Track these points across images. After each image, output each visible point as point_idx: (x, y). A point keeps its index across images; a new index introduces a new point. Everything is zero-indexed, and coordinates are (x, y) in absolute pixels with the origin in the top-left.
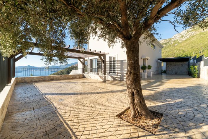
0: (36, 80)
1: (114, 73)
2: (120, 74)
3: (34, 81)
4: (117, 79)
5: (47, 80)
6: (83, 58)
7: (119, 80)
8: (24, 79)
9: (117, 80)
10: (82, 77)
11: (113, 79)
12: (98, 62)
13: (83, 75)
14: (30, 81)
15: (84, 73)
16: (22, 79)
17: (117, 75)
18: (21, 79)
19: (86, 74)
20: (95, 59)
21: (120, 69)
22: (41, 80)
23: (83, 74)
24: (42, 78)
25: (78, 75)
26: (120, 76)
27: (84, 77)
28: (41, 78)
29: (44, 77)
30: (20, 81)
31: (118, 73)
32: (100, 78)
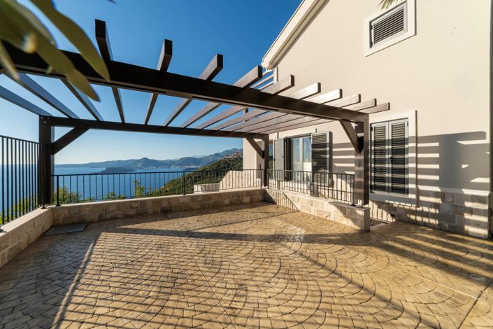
0: (118, 212)
1: (394, 190)
2: (439, 201)
3: (108, 216)
4: (413, 217)
5: (151, 211)
6: (264, 137)
7: (426, 225)
8: (77, 210)
9: (415, 223)
10: (260, 197)
11: (393, 216)
12: (314, 146)
13: (264, 193)
14: (97, 217)
15: (266, 183)
16: (72, 212)
17: (418, 203)
18: (69, 212)
19: (273, 189)
20: (300, 136)
21: (437, 178)
22: (132, 212)
23: (263, 187)
24: (134, 205)
25: (249, 193)
26: (436, 206)
27: (266, 200)
28: (132, 207)
29: (141, 201)
30: (67, 218)
31: (419, 193)
32: (341, 214)
